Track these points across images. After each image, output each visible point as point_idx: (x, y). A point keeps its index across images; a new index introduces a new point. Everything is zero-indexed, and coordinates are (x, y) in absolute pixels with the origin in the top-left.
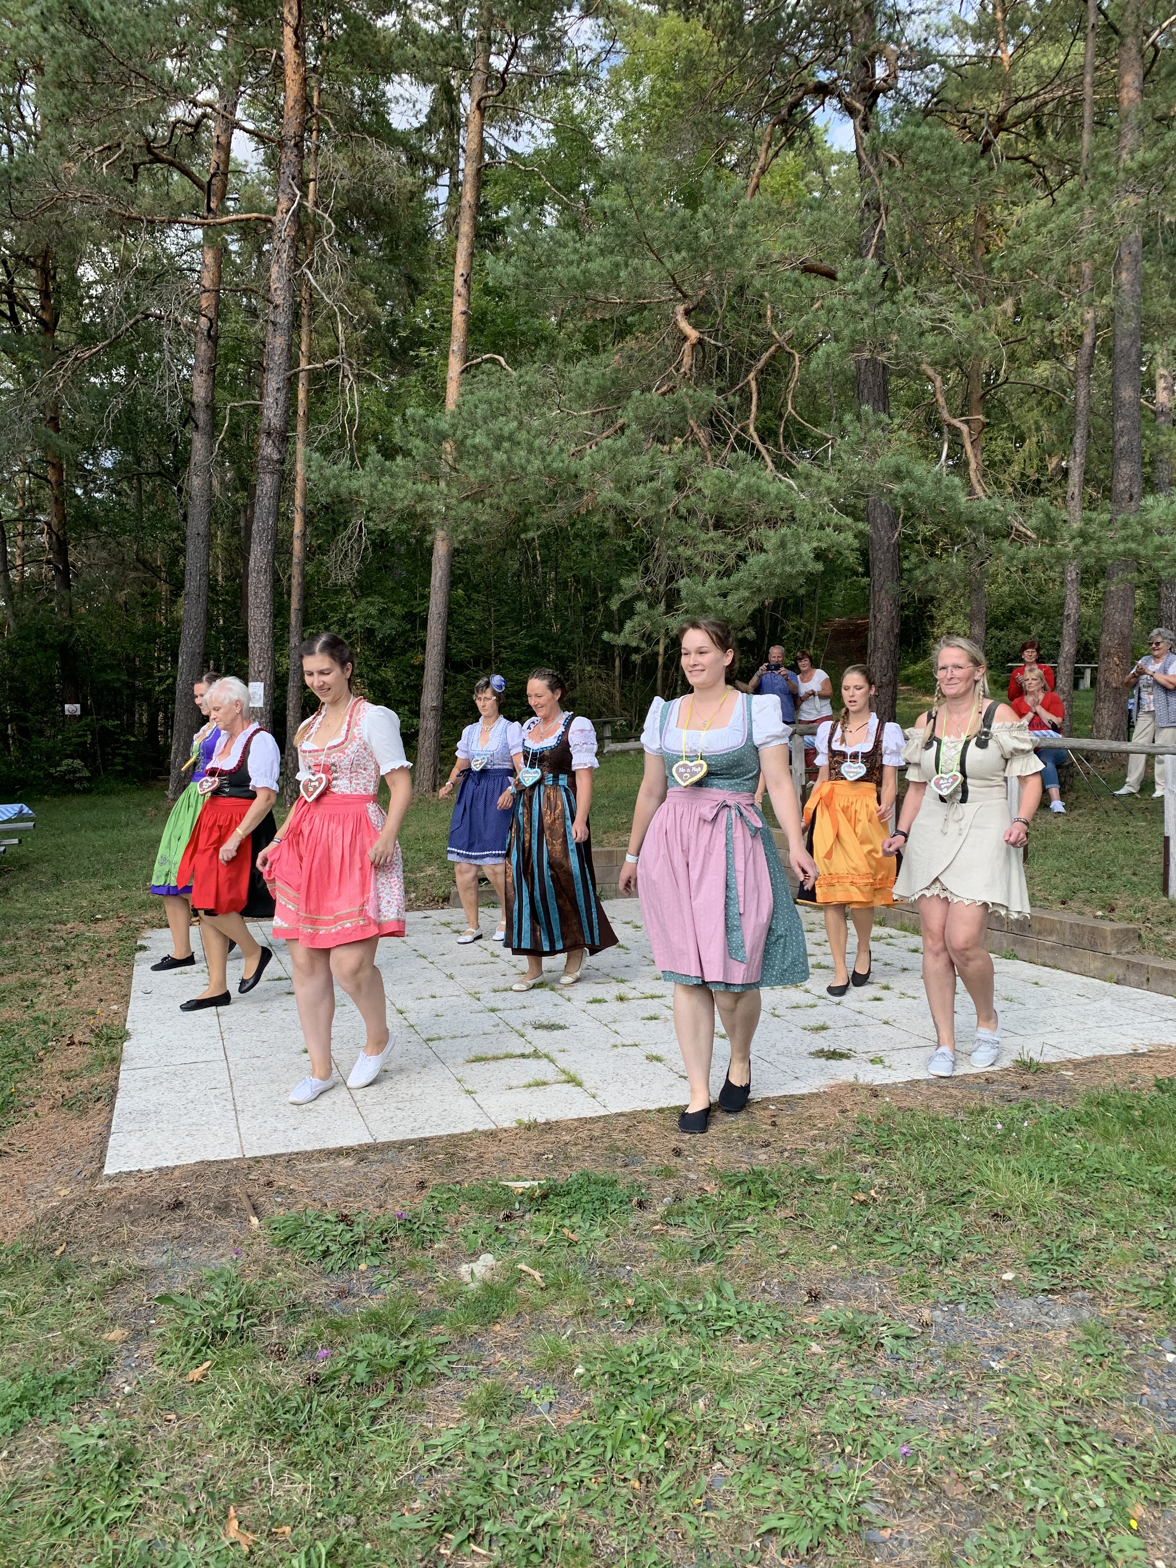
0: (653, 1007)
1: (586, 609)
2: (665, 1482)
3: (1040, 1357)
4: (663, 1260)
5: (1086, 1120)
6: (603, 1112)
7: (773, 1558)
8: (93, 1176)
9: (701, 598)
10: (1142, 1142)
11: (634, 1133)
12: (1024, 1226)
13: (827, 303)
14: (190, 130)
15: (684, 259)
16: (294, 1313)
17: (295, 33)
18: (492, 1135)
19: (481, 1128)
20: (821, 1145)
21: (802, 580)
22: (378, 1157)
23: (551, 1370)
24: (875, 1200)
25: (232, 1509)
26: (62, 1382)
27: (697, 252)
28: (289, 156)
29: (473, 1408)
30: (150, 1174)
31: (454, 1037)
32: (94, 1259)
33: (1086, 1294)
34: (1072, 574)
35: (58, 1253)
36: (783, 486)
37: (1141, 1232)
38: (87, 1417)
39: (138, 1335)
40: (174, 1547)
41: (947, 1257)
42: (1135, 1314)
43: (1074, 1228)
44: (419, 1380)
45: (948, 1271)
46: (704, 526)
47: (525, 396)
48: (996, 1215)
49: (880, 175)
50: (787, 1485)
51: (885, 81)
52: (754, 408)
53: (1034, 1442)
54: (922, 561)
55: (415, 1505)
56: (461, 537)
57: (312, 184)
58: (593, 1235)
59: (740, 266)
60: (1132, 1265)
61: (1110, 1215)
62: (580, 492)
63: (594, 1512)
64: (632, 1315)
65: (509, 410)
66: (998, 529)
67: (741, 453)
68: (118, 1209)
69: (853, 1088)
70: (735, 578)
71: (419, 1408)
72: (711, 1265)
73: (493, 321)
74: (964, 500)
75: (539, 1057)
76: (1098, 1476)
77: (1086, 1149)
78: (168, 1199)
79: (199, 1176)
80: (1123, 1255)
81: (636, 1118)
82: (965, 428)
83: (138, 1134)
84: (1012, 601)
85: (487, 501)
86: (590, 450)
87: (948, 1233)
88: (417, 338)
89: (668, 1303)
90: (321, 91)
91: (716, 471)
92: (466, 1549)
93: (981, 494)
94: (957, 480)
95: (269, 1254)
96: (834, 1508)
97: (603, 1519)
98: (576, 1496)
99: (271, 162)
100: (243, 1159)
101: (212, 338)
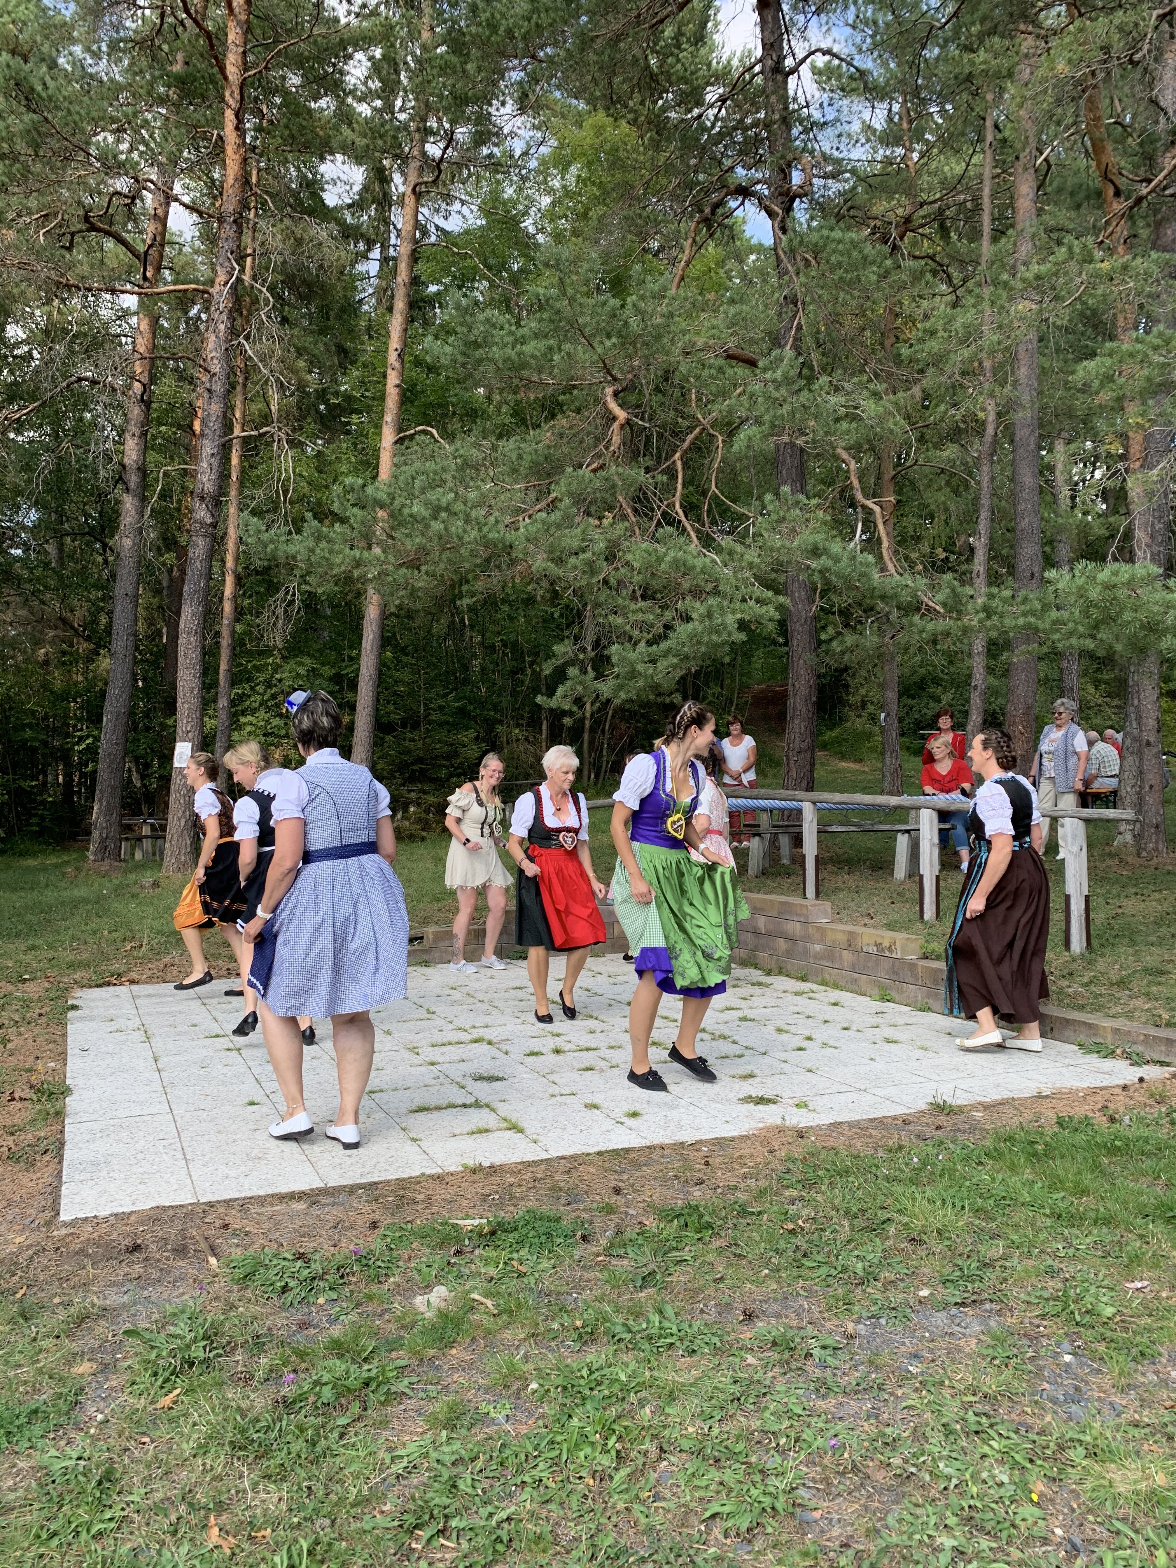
0: (588, 1058)
1: (514, 673)
2: (617, 1478)
3: (953, 1361)
4: (608, 1287)
5: (995, 1155)
6: (544, 1156)
7: (716, 1539)
8: (48, 1224)
9: (632, 664)
10: (1044, 1173)
11: (575, 1174)
12: (938, 1248)
13: (749, 389)
14: (127, 201)
15: (615, 345)
16: (258, 1344)
17: (237, 116)
18: (439, 1178)
19: (428, 1172)
20: (752, 1182)
21: (727, 649)
22: (329, 1200)
23: (507, 1387)
24: (802, 1229)
25: (212, 1518)
26: (35, 1412)
27: (626, 339)
28: (229, 230)
29: (435, 1423)
30: (106, 1219)
31: (396, 1089)
32: (57, 1300)
33: (994, 1306)
34: (979, 645)
35: (18, 1296)
36: (707, 561)
37: (1042, 1251)
38: (63, 1443)
39: (105, 1369)
40: (159, 1553)
41: (869, 1277)
42: (1037, 1321)
43: (982, 1248)
44: (382, 1399)
45: (869, 1290)
46: (634, 598)
47: (461, 469)
48: (913, 1239)
49: (798, 274)
50: (728, 1476)
51: (801, 187)
52: (679, 486)
53: (947, 1429)
54: (839, 633)
55: (385, 1508)
56: (397, 602)
57: (249, 259)
58: (541, 1267)
59: (668, 354)
60: (1034, 1280)
61: (1015, 1237)
62: (513, 562)
63: (552, 1506)
64: (580, 1336)
65: (445, 482)
66: (910, 604)
67: (669, 529)
68: (77, 1253)
69: (781, 1130)
70: (664, 645)
71: (384, 1424)
72: (651, 1291)
73: (423, 392)
74: (877, 576)
75: (480, 1107)
76: (1004, 1457)
77: (993, 1179)
78: (126, 1242)
79: (156, 1220)
80: (1026, 1271)
81: (575, 1161)
82: (877, 509)
83: (90, 1183)
84: (923, 671)
85: (424, 568)
86: (524, 523)
87: (870, 1257)
88: (349, 405)
89: (614, 1324)
90: (259, 170)
91: (645, 545)
92: (435, 1543)
93: (893, 571)
94: (870, 558)
95: (228, 1292)
96: (770, 1494)
97: (561, 1512)
98: (535, 1494)
99: (210, 238)
100: (198, 1203)
101: (145, 402)
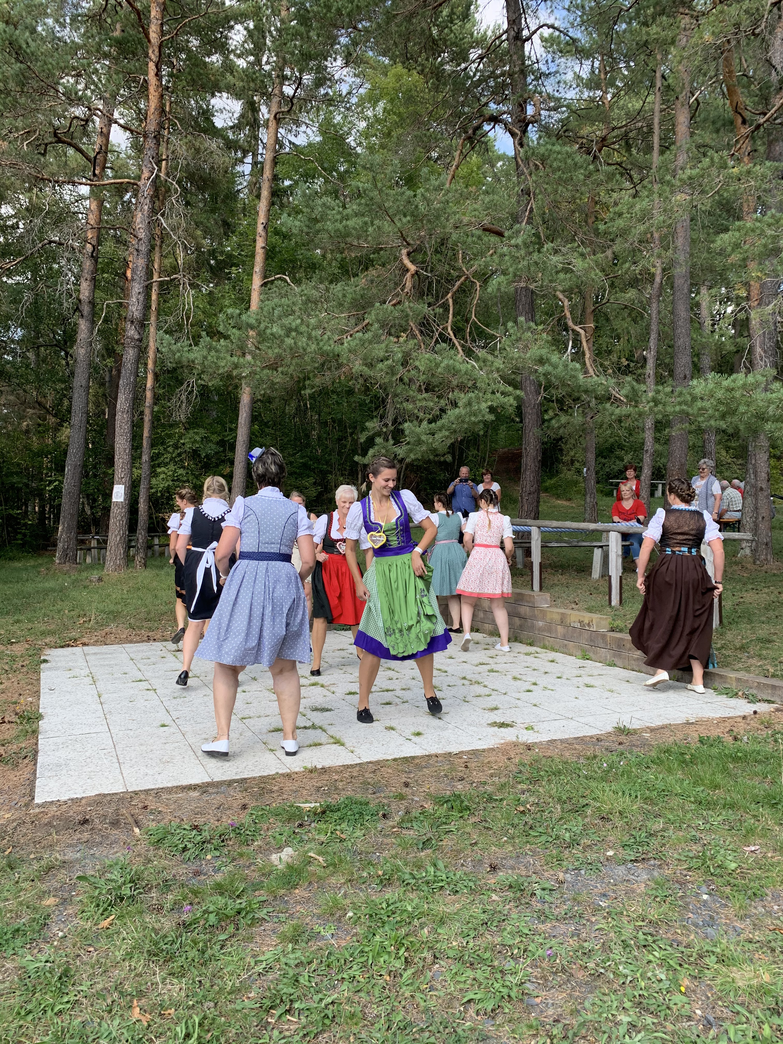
1: (339, 440)
2: (405, 976)
3: (629, 898)
4: (400, 849)
5: (658, 762)
6: (358, 761)
7: (471, 1016)
8: (27, 805)
9: (418, 436)
10: (690, 774)
11: (378, 773)
12: (619, 823)
13: (499, 251)
14: (83, 123)
15: (409, 222)
16: (166, 886)
17: (157, 66)
18: (288, 776)
19: (281, 772)
20: (496, 779)
21: (482, 425)
22: (215, 790)
23: (332, 915)
24: (529, 810)
25: (135, 1002)
26: (18, 930)
27: (416, 217)
28: (150, 143)
29: (284, 938)
30: (65, 802)
31: (259, 717)
32: (32, 856)
33: (657, 862)
34: (649, 423)
35: (7, 853)
36: (469, 366)
37: (689, 826)
38: (36, 951)
39: (64, 902)
40: (100, 1025)
41: (574, 843)
42: (685, 872)
43: (649, 824)
44: (249, 922)
45: (574, 851)
46: (420, 390)
47: (305, 303)
48: (603, 818)
49: (530, 175)
50: (479, 975)
51: (533, 117)
52: (451, 316)
53: (625, 944)
54: (556, 415)
55: (250, 995)
56: (262, 392)
57: (164, 163)
58: (355, 835)
59: (444, 227)
60: (683, 845)
61: (671, 817)
62: (340, 366)
63: (362, 994)
64: (381, 881)
65: (294, 312)
66: (603, 396)
67: (444, 345)
68: (46, 825)
69: (515, 745)
70: (439, 423)
71: (250, 939)
72: (429, 851)
73: (280, 252)
74: (582, 377)
75: (316, 728)
76: (663, 963)
77: (657, 778)
78: (79, 818)
79: (99, 803)
80: (678, 839)
81: (379, 765)
82: (582, 332)
83: (55, 778)
84: (612, 440)
85: (280, 369)
86: (347, 340)
87: (575, 829)
88: (230, 261)
89: (404, 873)
90: (171, 103)
91: (428, 355)
92: (284, 1019)
93: (592, 374)
94: (578, 366)
95: (147, 851)
96: (507, 986)
97: (368, 998)
98: (351, 986)
99: (138, 148)
100: (127, 792)
101: (94, 257)
